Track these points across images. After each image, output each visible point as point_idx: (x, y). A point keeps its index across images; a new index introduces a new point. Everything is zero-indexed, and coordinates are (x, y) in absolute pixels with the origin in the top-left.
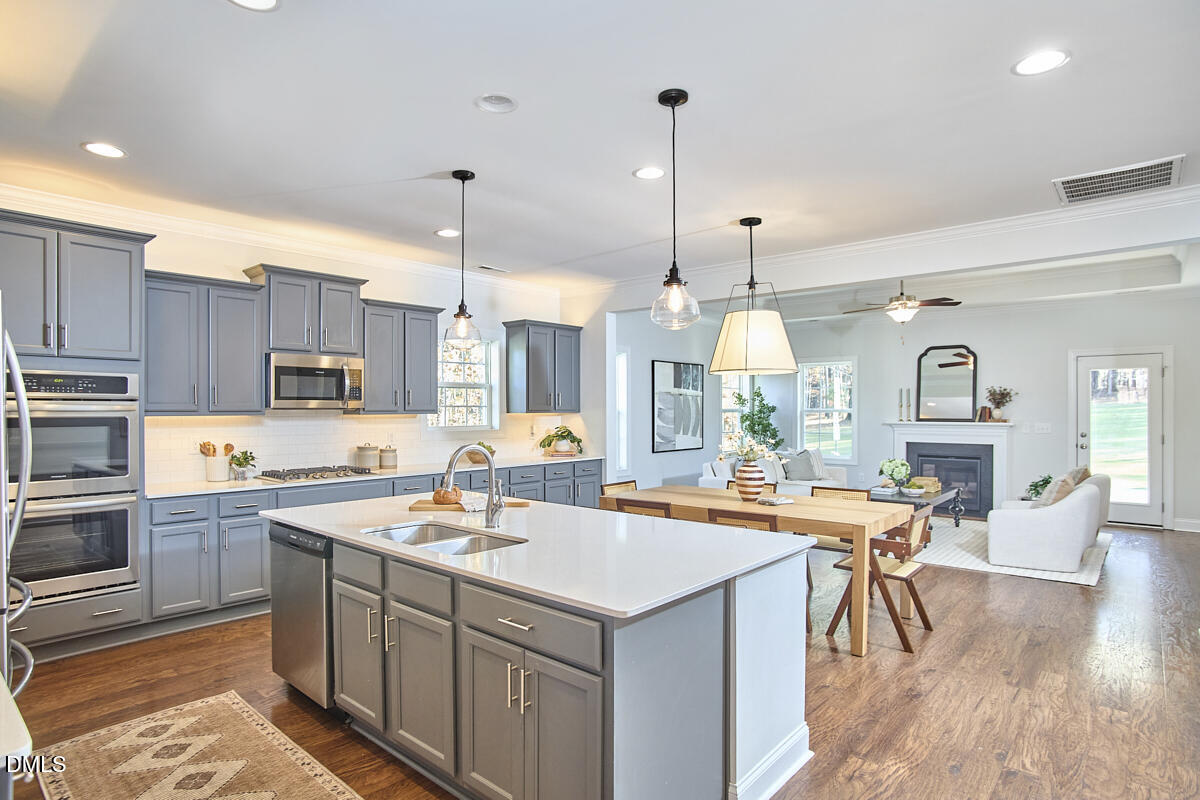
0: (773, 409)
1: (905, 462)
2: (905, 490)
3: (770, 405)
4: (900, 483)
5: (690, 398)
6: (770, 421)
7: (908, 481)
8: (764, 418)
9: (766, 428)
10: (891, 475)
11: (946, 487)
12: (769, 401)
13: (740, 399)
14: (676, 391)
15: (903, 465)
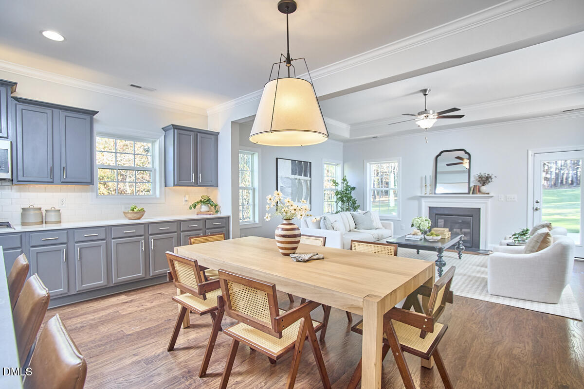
0: (354, 188)
1: (427, 218)
2: (427, 237)
3: (352, 186)
4: (425, 233)
5: (303, 181)
6: (352, 195)
7: (430, 231)
8: (348, 194)
9: (349, 199)
10: (419, 227)
11: (454, 235)
12: (351, 184)
13: (335, 183)
14: (293, 177)
15: (426, 220)
